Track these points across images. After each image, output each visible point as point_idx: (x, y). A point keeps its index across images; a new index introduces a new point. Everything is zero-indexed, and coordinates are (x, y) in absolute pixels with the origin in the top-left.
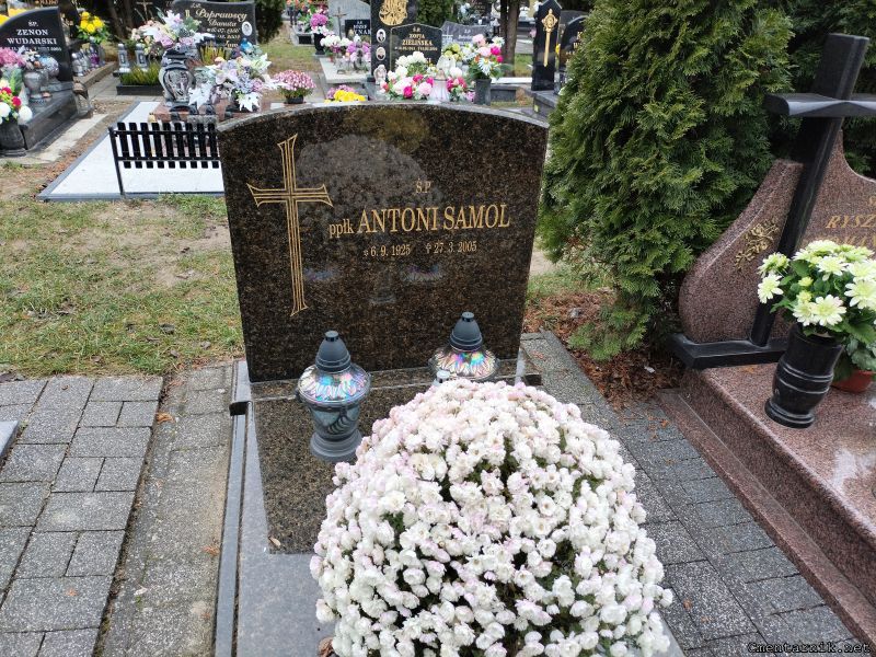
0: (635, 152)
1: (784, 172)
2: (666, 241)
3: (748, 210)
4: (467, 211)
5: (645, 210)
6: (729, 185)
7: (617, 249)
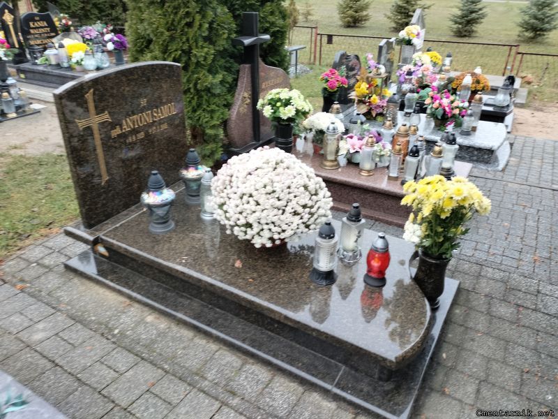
0: (193, 73)
1: (245, 69)
2: (217, 108)
3: (238, 88)
4: (161, 109)
5: (205, 97)
6: (230, 79)
7: (200, 118)
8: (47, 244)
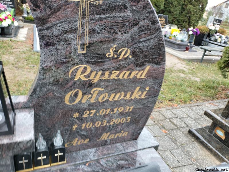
8: (172, 111)
